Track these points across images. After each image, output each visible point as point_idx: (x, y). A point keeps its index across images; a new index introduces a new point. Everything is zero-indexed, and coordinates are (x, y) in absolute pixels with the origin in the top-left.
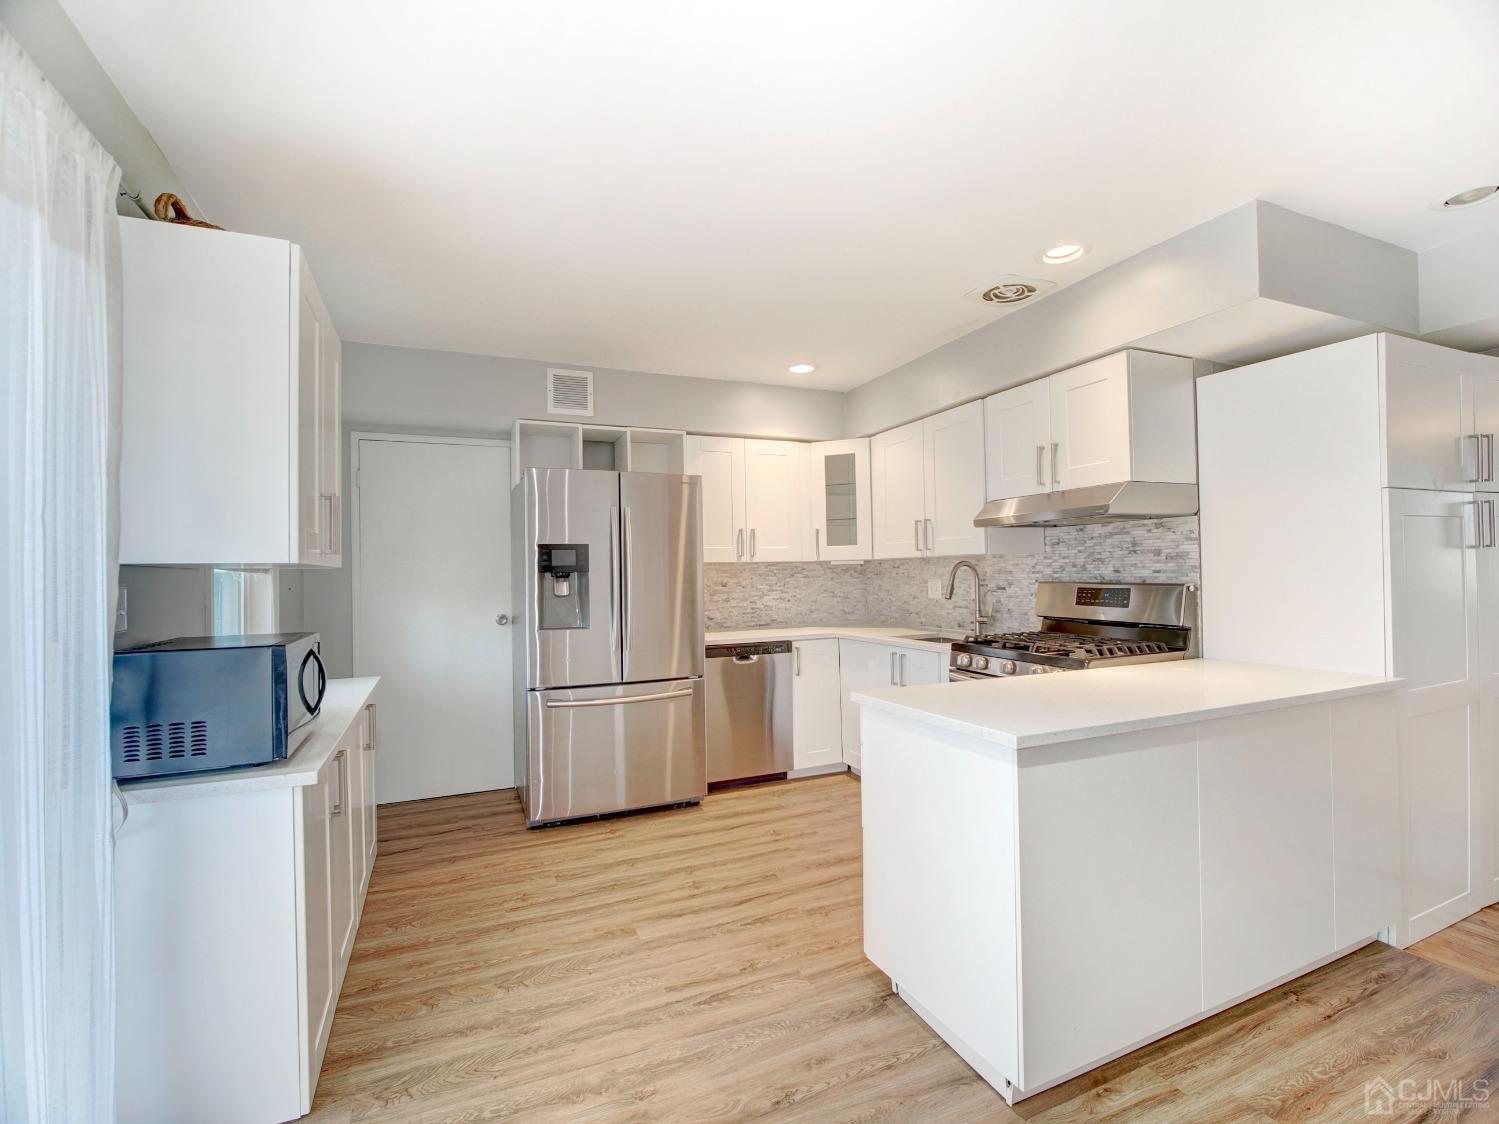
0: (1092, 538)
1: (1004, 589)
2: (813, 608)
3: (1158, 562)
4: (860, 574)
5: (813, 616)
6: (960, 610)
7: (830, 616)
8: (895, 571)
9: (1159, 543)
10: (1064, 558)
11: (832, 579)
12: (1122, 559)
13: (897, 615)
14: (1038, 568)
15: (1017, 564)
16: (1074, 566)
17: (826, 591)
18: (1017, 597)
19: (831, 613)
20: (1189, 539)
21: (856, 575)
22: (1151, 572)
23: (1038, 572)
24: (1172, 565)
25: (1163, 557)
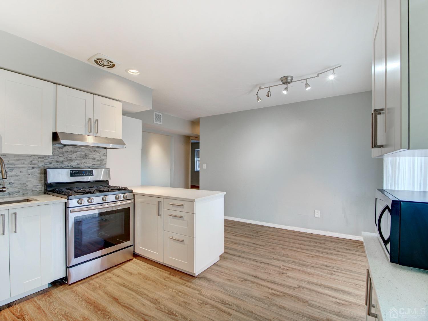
0: (67, 152)
3: (94, 162)
9: (94, 156)
10: (51, 158)
12: (80, 160)
15: (19, 160)
16: (57, 162)
20: (104, 156)
22: (92, 165)
24: (99, 163)
25: (96, 160)
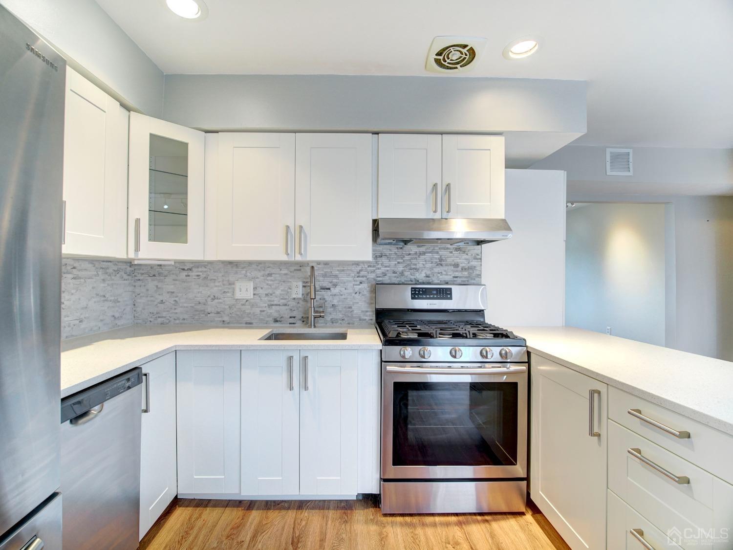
0: (410, 254)
1: (329, 289)
2: (82, 317)
3: (457, 271)
4: (129, 275)
5: (83, 326)
6: (278, 308)
7: (100, 324)
8: (185, 273)
9: (458, 260)
10: (386, 267)
11: (104, 280)
12: (431, 269)
13: (186, 316)
14: (362, 273)
15: (343, 270)
16: (394, 272)
17: (97, 295)
18: (342, 295)
19: (102, 320)
20: (475, 258)
21: (125, 277)
22: (452, 277)
23: (362, 277)
24: (466, 273)
25: (460, 269)
